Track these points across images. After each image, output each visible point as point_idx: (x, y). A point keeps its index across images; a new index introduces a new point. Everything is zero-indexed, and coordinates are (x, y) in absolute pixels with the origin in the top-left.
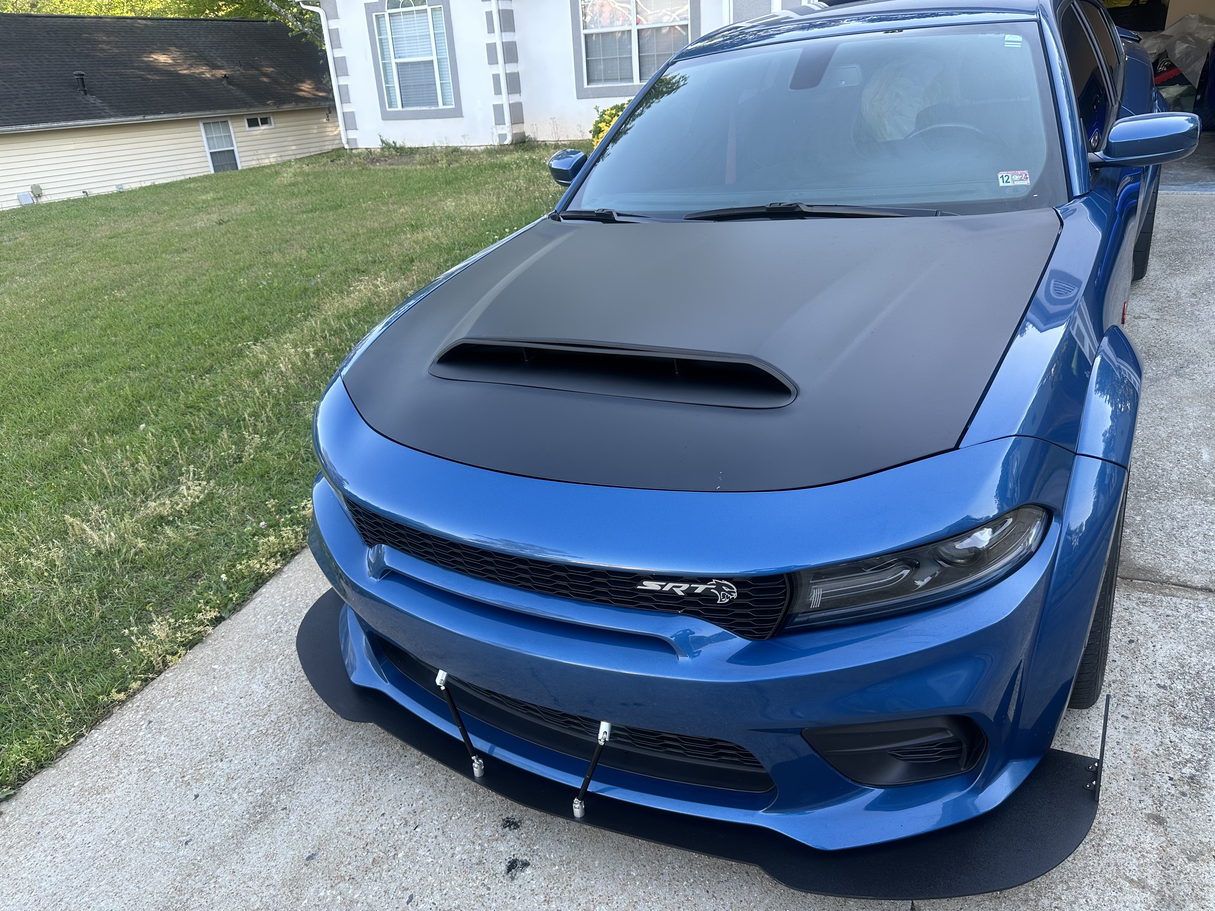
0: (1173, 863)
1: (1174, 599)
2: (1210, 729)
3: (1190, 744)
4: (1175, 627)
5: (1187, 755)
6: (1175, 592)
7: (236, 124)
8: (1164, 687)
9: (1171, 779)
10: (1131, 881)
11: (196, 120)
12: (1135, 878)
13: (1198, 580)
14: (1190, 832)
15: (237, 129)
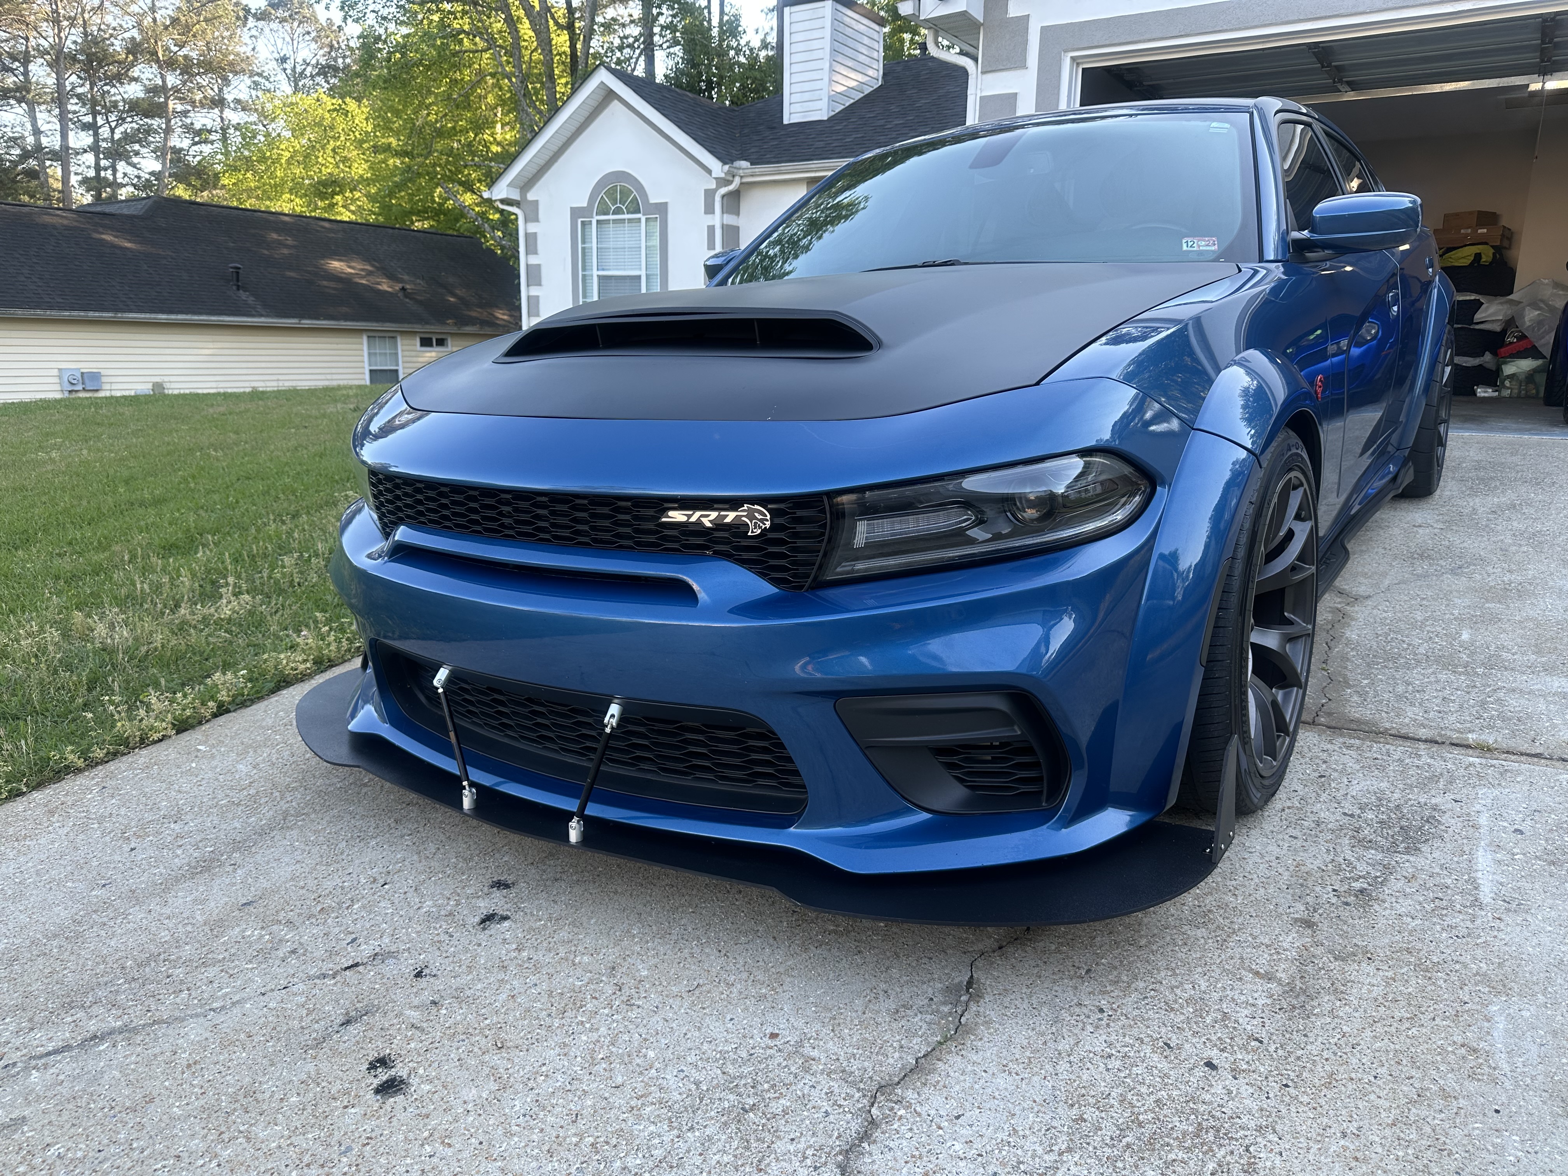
0: (1314, 960)
1: (1388, 746)
2: (1399, 852)
3: (1368, 863)
4: (1382, 769)
5: (1361, 871)
6: (1391, 741)
7: (406, 342)
8: (1352, 816)
9: (1334, 890)
10: (1257, 973)
11: (361, 331)
12: (1262, 971)
13: (1423, 733)
14: (1344, 935)
15: (405, 348)
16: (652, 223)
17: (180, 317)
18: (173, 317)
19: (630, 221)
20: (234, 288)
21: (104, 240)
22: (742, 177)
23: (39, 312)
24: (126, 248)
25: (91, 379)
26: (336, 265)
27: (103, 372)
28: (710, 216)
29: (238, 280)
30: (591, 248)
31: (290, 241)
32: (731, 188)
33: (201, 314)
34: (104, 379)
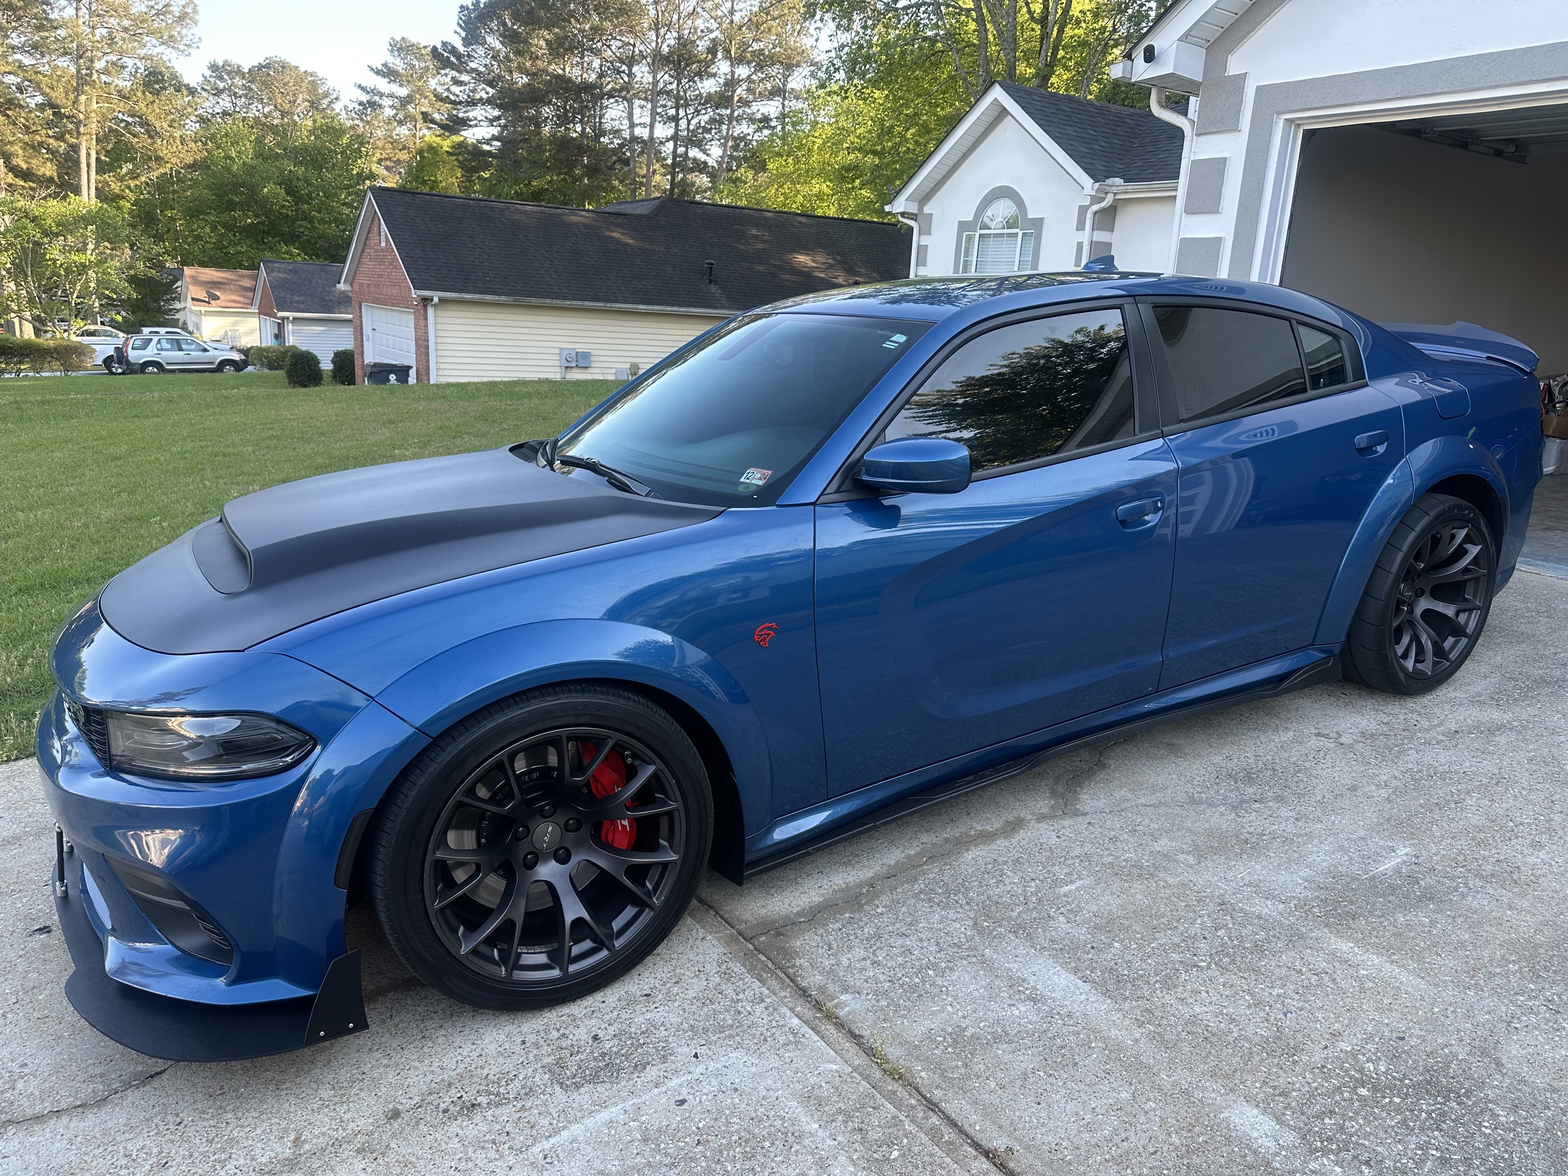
0: (344, 1145)
2: (562, 1084)
3: (524, 1085)
5: (506, 1090)
8: (597, 1039)
9: (460, 1097)
10: (298, 1138)
12: (303, 1138)
14: (395, 1135)
16: (1028, 238)
17: (656, 307)
18: (650, 307)
19: (1009, 235)
20: (707, 281)
21: (612, 237)
22: (1115, 194)
23: (548, 301)
24: (629, 245)
25: (582, 360)
26: (802, 259)
27: (593, 353)
28: (1081, 232)
29: (711, 275)
30: (972, 261)
31: (767, 236)
32: (1103, 205)
33: (673, 305)
34: (593, 358)
